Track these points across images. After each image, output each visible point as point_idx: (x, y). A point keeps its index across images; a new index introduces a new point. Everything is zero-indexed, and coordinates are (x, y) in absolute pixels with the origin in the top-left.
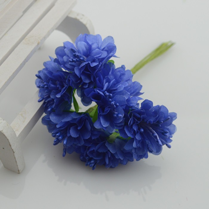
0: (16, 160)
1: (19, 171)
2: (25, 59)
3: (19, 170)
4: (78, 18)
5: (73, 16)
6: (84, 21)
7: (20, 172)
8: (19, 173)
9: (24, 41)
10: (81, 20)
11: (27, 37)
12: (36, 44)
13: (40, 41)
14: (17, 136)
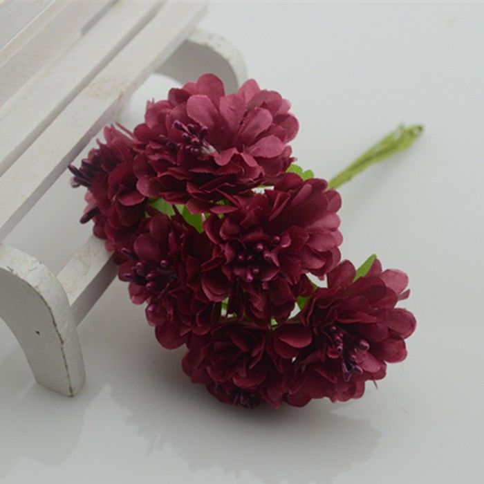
0: (65, 362)
1: (71, 390)
2: (91, 130)
3: (73, 388)
4: (212, 43)
5: (198, 39)
6: (225, 52)
7: (74, 392)
8: (72, 396)
9: (87, 89)
10: (219, 50)
11: (94, 81)
12: (117, 97)
13: (124, 90)
14: (71, 303)
